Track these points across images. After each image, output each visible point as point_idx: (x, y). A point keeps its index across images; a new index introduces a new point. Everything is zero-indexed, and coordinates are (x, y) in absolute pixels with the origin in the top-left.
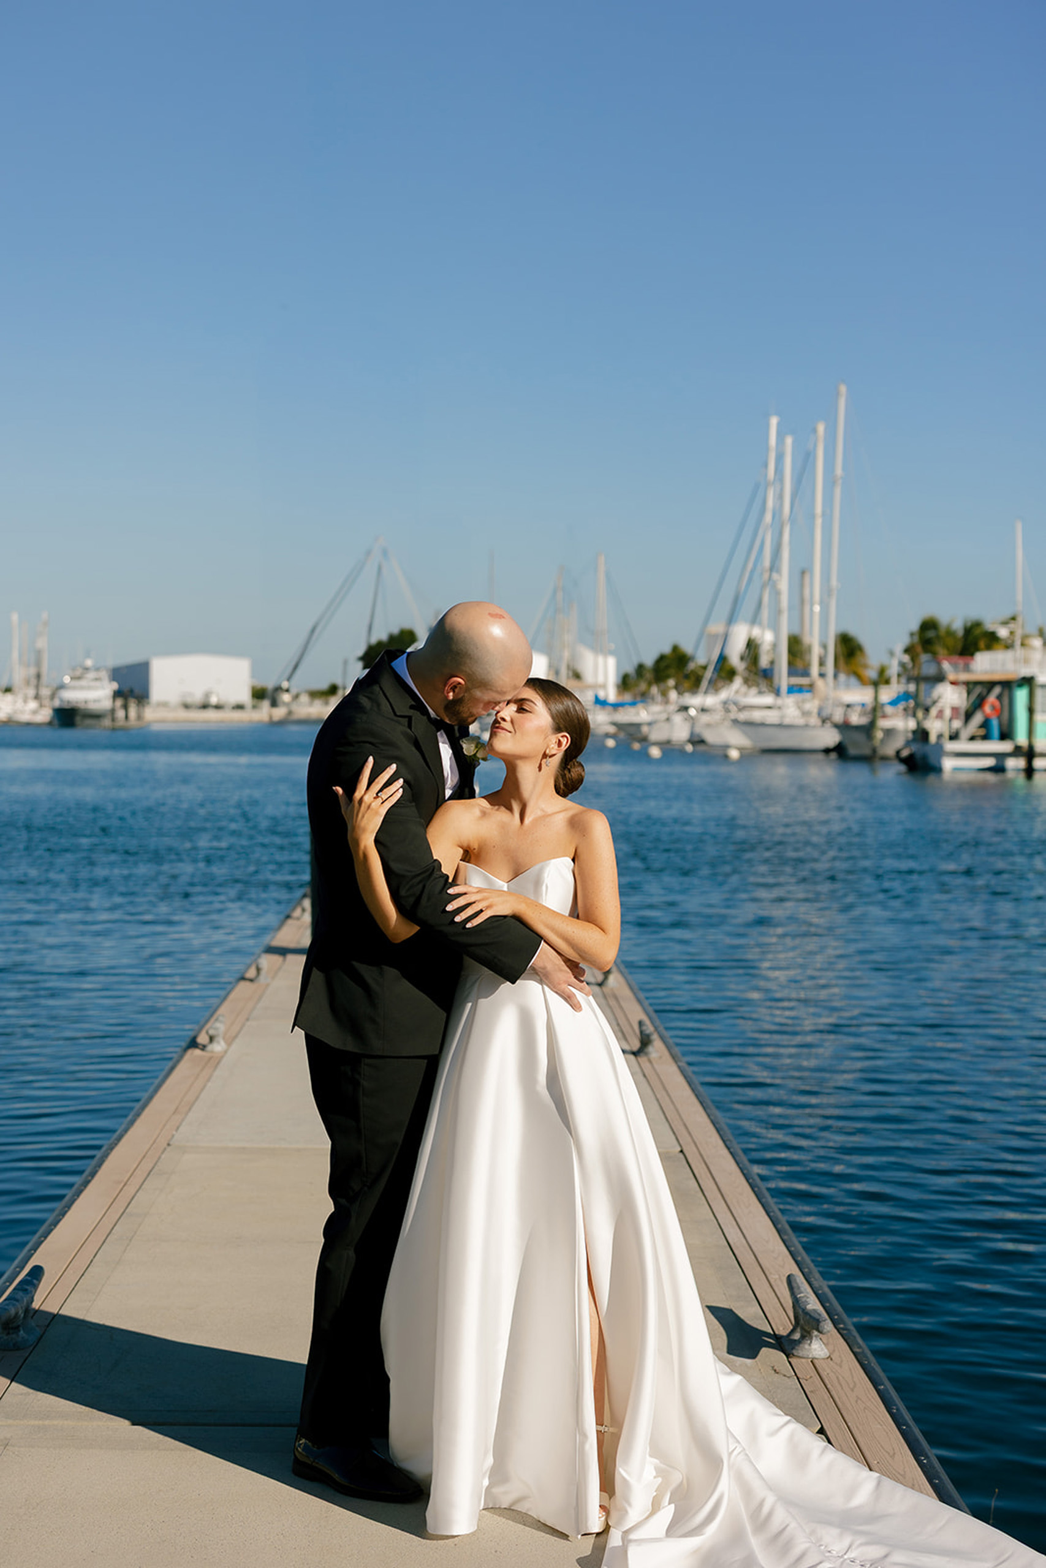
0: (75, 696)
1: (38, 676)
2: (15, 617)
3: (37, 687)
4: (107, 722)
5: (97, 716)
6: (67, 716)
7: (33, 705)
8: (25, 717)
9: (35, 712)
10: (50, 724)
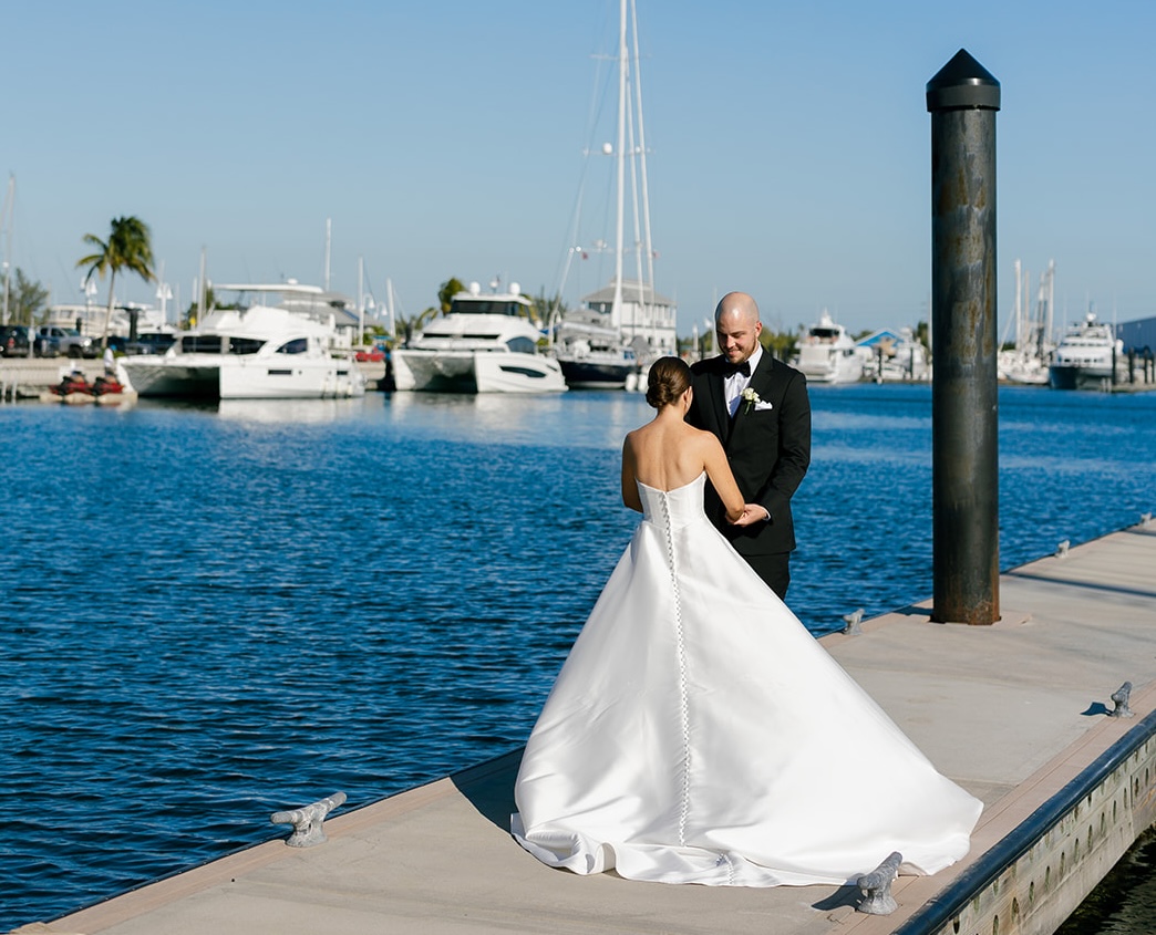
0: (1074, 354)
1: (1041, 332)
2: (1018, 264)
3: (1039, 343)
4: (1107, 385)
5: (1097, 377)
6: (1067, 376)
7: (1035, 363)
8: (1026, 378)
9: (1036, 372)
10: (1047, 384)
